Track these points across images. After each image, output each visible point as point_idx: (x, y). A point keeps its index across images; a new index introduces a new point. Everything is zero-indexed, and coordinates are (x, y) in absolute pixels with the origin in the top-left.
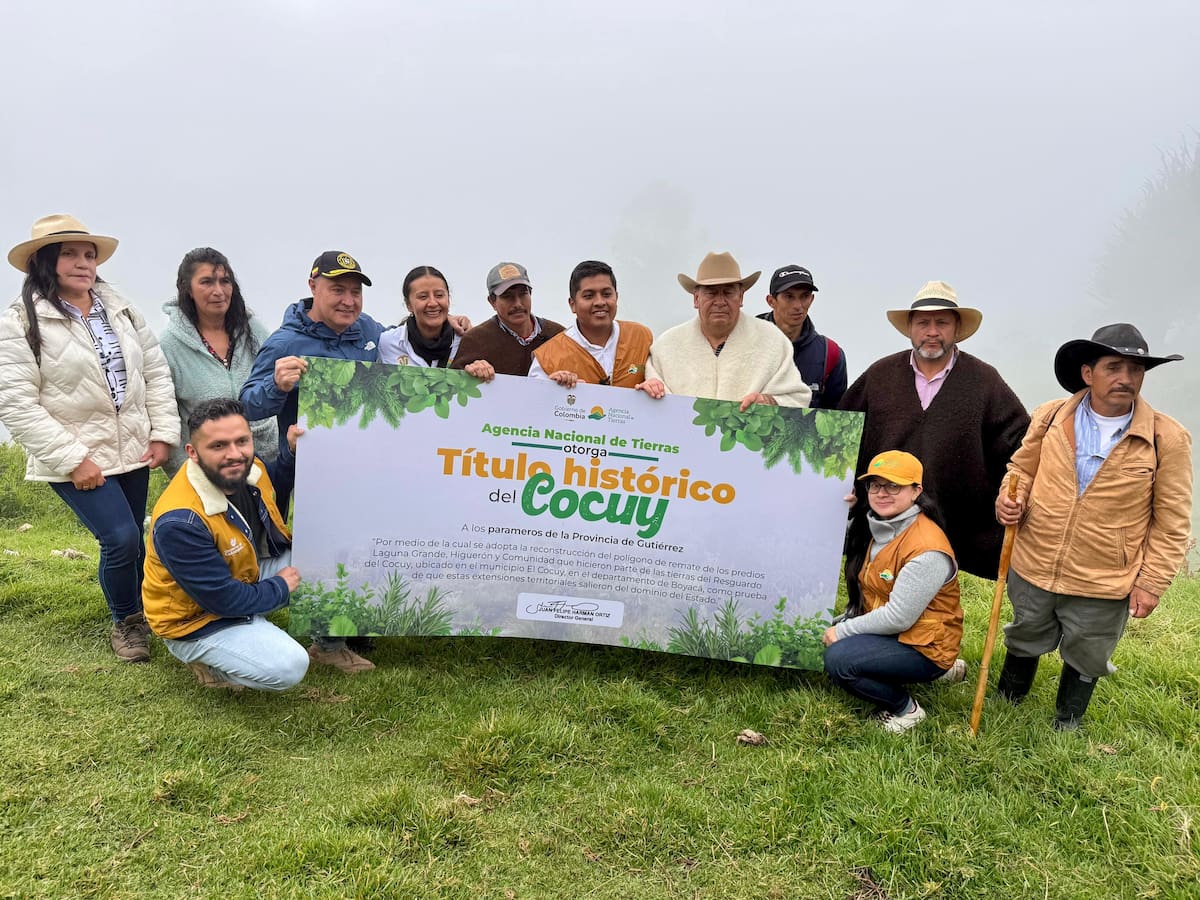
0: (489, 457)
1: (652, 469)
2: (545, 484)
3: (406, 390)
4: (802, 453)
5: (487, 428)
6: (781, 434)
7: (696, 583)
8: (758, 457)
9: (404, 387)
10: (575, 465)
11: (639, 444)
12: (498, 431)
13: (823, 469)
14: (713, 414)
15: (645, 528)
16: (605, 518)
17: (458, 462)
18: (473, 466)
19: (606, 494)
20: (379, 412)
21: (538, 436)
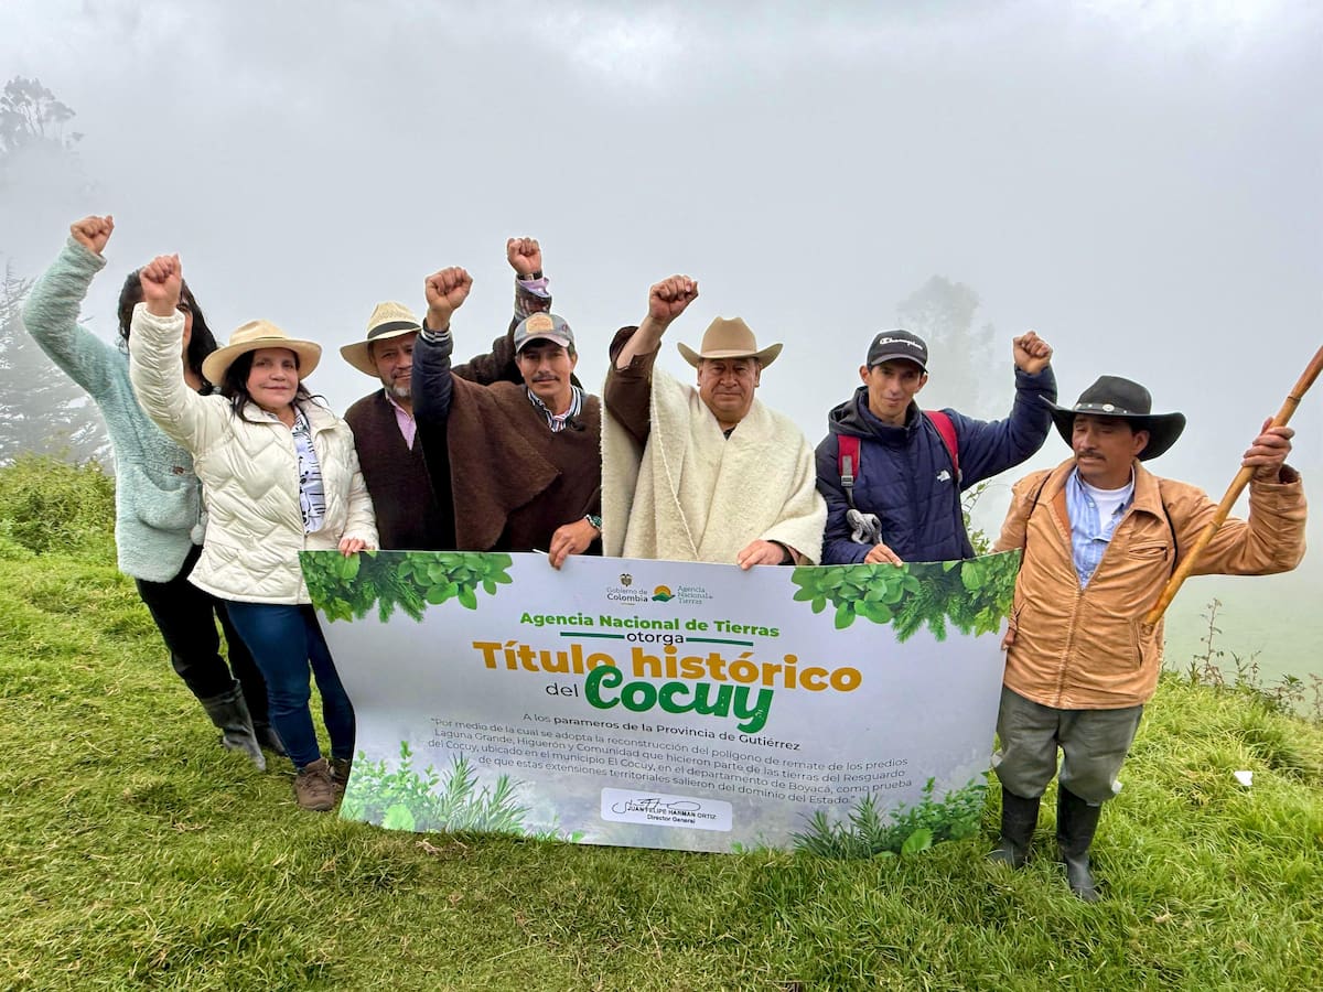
0: (536, 649)
1: (746, 655)
2: (611, 677)
3: (422, 580)
4: (946, 615)
5: (526, 618)
6: (917, 598)
7: (820, 784)
8: (888, 630)
9: (418, 575)
10: (644, 655)
11: (724, 627)
12: (540, 621)
13: (973, 628)
14: (819, 586)
15: (747, 722)
16: (694, 710)
17: (500, 656)
18: (519, 660)
19: (691, 685)
20: (396, 605)
21: (592, 624)
